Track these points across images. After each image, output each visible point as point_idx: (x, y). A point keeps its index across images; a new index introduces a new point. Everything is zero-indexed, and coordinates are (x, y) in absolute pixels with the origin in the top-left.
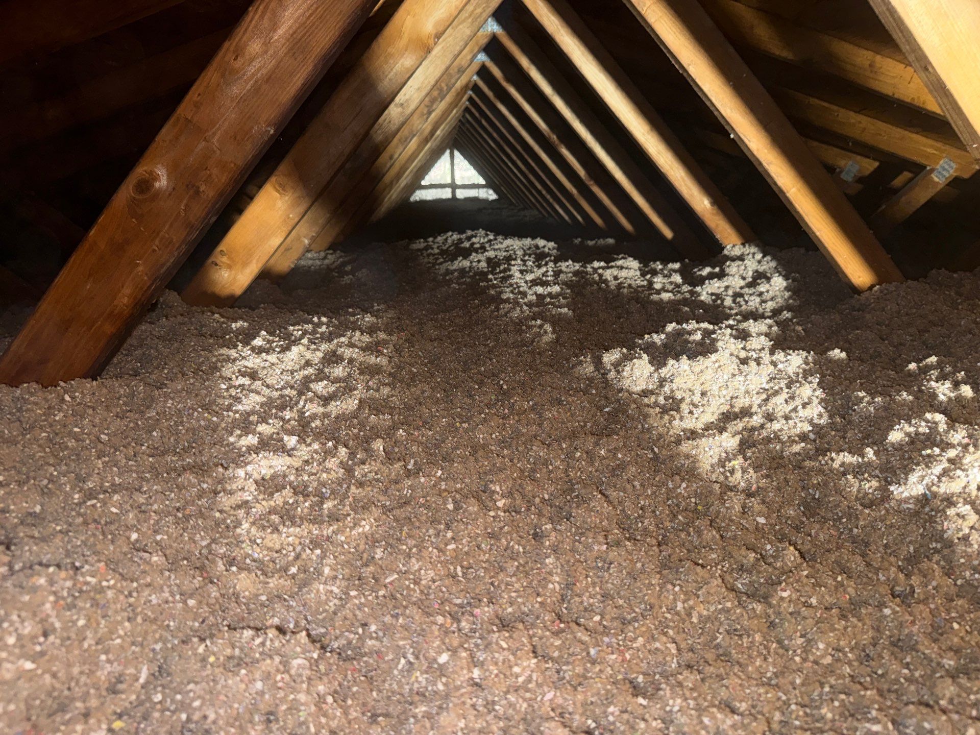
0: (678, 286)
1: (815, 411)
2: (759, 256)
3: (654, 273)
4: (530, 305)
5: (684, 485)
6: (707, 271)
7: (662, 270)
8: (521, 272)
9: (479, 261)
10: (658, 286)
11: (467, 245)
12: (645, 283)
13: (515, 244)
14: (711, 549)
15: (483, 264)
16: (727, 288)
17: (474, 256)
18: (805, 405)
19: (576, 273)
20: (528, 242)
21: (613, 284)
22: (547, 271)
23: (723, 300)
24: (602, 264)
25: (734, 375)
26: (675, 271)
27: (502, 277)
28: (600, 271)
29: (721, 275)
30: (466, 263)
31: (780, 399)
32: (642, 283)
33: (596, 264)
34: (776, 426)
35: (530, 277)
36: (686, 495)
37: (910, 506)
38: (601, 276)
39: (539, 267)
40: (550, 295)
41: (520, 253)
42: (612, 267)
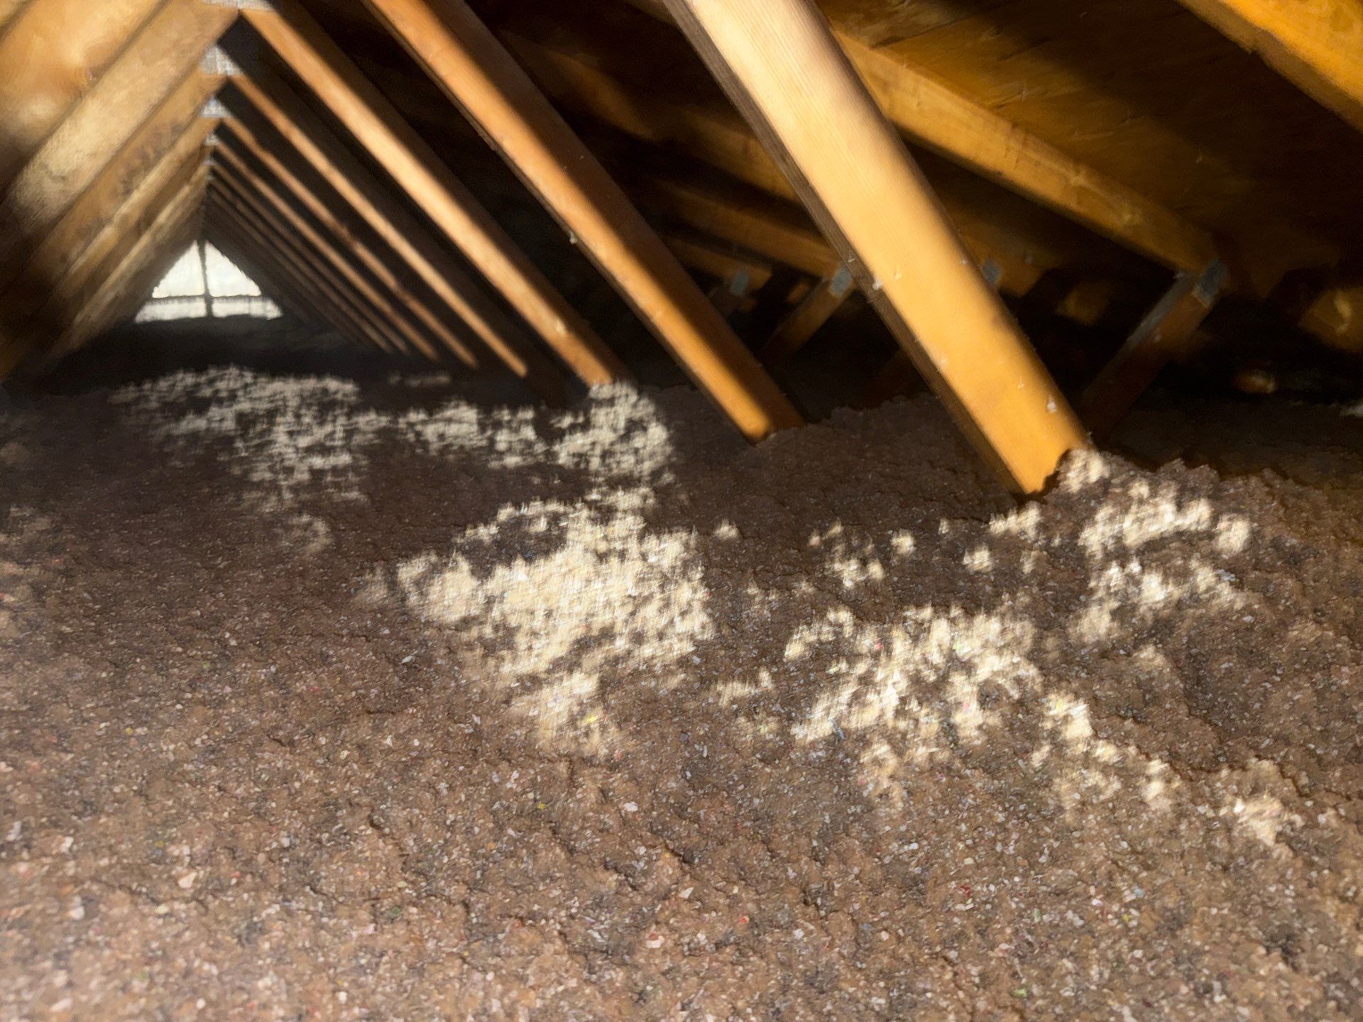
0: (529, 444)
1: (697, 623)
2: (633, 398)
3: (498, 425)
4: (295, 489)
5: (515, 775)
6: (567, 421)
7: (509, 422)
8: (291, 434)
9: (223, 419)
10: (501, 446)
11: (207, 392)
12: (484, 443)
13: (288, 389)
14: (553, 879)
15: (230, 425)
16: (593, 444)
17: (214, 412)
18: (683, 614)
19: (380, 432)
20: (310, 384)
21: (435, 445)
22: (334, 432)
23: (588, 462)
24: (422, 416)
25: (588, 581)
26: (526, 422)
27: (257, 446)
28: (419, 428)
29: (586, 427)
30: (201, 424)
31: (650, 611)
32: (480, 444)
33: (414, 416)
34: (647, 651)
35: (304, 442)
36: (519, 789)
37: (820, 754)
38: (418, 434)
39: (322, 423)
40: (335, 470)
41: (293, 403)
42: (436, 421)
